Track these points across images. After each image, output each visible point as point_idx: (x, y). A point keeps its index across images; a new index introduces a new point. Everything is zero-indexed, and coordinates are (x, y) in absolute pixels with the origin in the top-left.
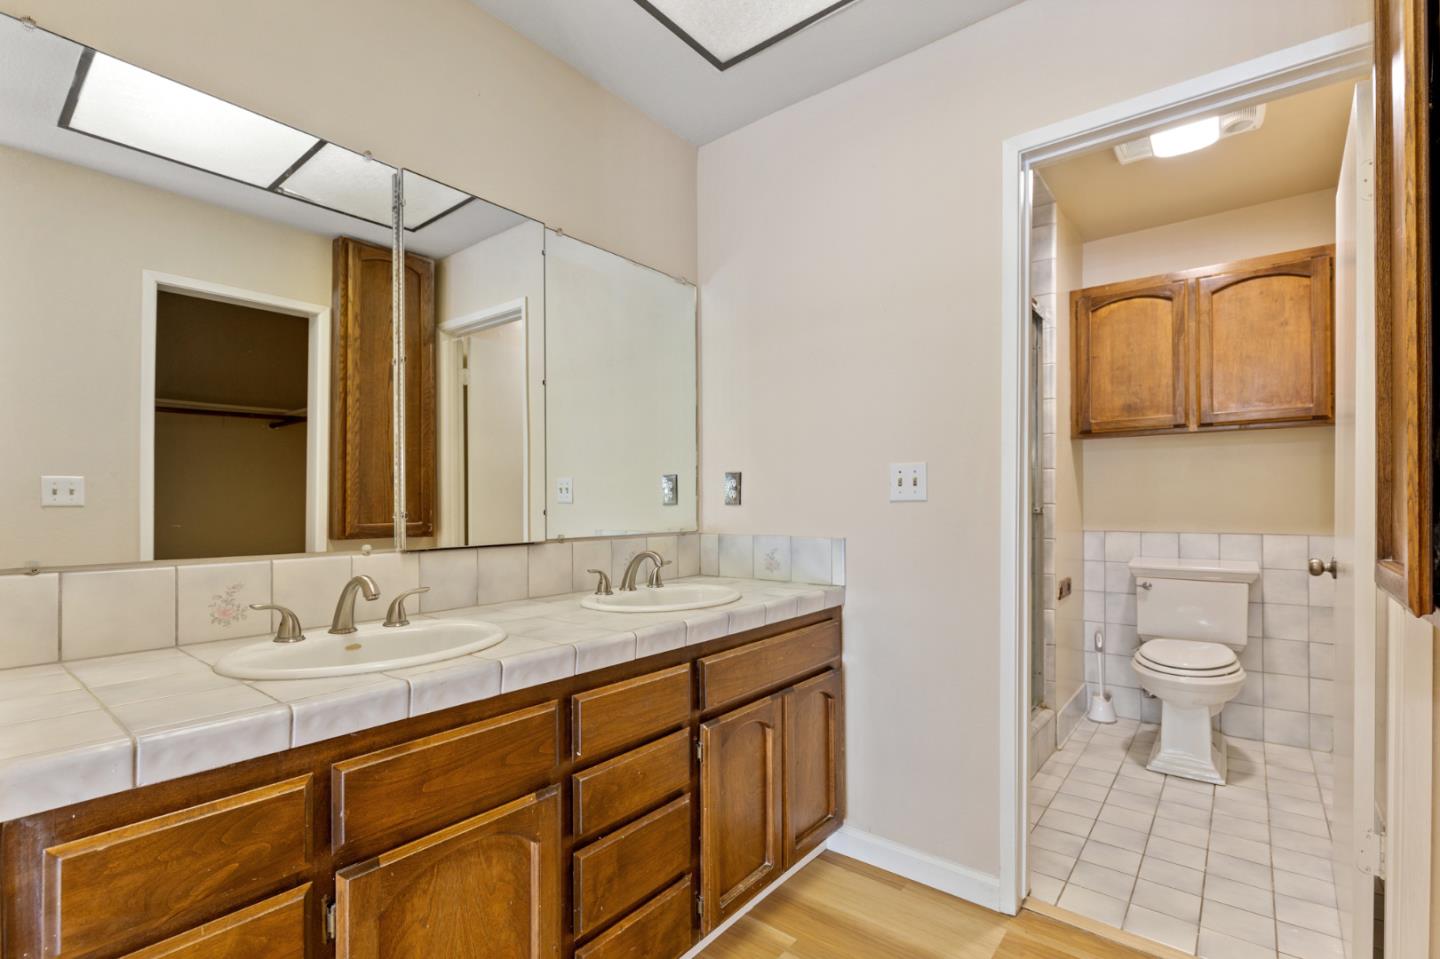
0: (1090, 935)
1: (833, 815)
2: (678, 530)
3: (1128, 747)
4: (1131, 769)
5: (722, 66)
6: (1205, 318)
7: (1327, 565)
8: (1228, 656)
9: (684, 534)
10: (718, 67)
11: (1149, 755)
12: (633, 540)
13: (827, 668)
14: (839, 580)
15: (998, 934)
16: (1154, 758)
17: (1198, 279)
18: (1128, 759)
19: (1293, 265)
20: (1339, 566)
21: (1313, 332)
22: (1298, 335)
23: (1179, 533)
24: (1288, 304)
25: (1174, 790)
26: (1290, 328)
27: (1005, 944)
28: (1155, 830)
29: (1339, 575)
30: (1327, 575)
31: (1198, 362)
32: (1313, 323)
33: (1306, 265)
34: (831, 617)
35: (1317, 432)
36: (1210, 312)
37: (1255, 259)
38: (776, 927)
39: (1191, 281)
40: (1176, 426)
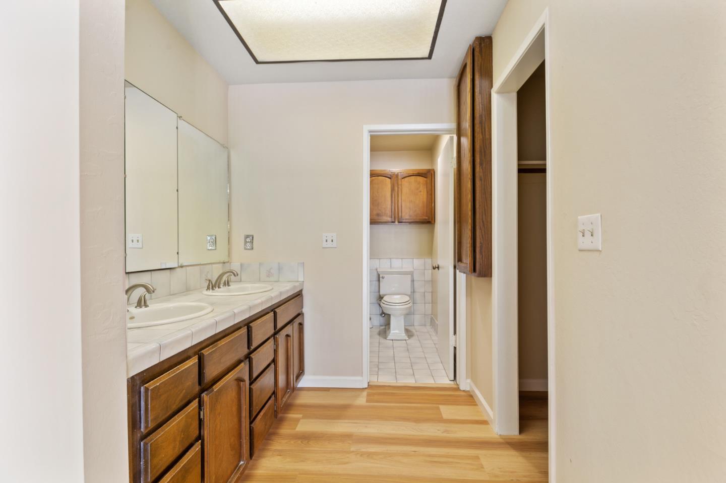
0: (389, 386)
1: (301, 372)
2: (222, 261)
3: (379, 334)
4: (382, 340)
5: (257, 62)
6: (400, 186)
7: (437, 266)
8: (407, 298)
9: (224, 263)
10: (255, 62)
11: (386, 335)
12: (207, 266)
13: (299, 315)
14: (301, 279)
15: (365, 393)
16: (389, 335)
17: (398, 173)
18: (380, 338)
19: (422, 174)
20: (440, 266)
21: (427, 195)
22: (423, 195)
23: (391, 259)
24: (421, 185)
25: (396, 344)
26: (422, 193)
27: (368, 395)
28: (395, 356)
29: (440, 269)
30: (437, 269)
31: (398, 201)
32: (427, 192)
33: (425, 174)
34: (299, 295)
35: (428, 225)
36: (401, 185)
37: (413, 170)
38: (293, 414)
39: (396, 173)
40: (392, 222)
